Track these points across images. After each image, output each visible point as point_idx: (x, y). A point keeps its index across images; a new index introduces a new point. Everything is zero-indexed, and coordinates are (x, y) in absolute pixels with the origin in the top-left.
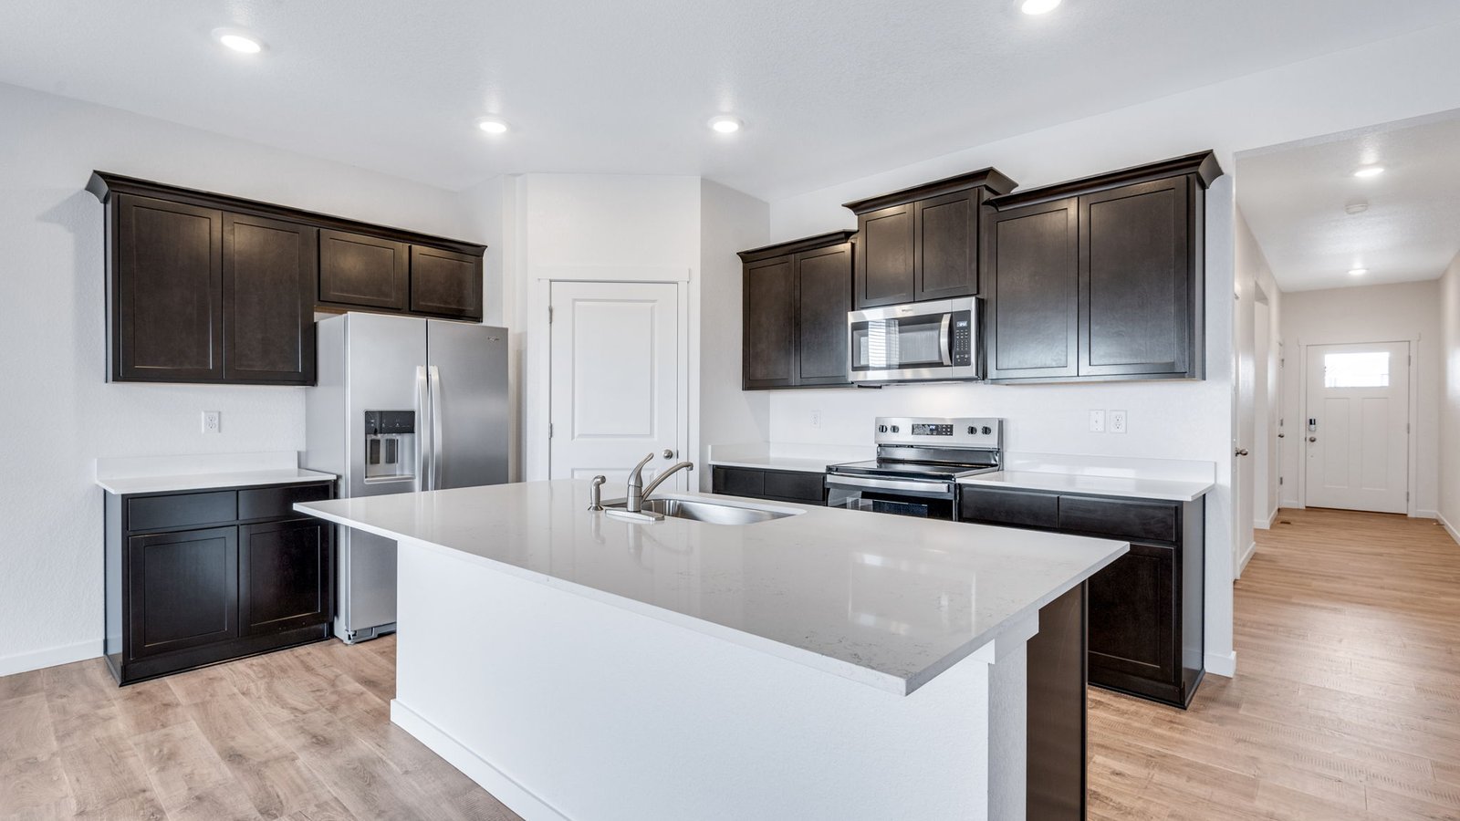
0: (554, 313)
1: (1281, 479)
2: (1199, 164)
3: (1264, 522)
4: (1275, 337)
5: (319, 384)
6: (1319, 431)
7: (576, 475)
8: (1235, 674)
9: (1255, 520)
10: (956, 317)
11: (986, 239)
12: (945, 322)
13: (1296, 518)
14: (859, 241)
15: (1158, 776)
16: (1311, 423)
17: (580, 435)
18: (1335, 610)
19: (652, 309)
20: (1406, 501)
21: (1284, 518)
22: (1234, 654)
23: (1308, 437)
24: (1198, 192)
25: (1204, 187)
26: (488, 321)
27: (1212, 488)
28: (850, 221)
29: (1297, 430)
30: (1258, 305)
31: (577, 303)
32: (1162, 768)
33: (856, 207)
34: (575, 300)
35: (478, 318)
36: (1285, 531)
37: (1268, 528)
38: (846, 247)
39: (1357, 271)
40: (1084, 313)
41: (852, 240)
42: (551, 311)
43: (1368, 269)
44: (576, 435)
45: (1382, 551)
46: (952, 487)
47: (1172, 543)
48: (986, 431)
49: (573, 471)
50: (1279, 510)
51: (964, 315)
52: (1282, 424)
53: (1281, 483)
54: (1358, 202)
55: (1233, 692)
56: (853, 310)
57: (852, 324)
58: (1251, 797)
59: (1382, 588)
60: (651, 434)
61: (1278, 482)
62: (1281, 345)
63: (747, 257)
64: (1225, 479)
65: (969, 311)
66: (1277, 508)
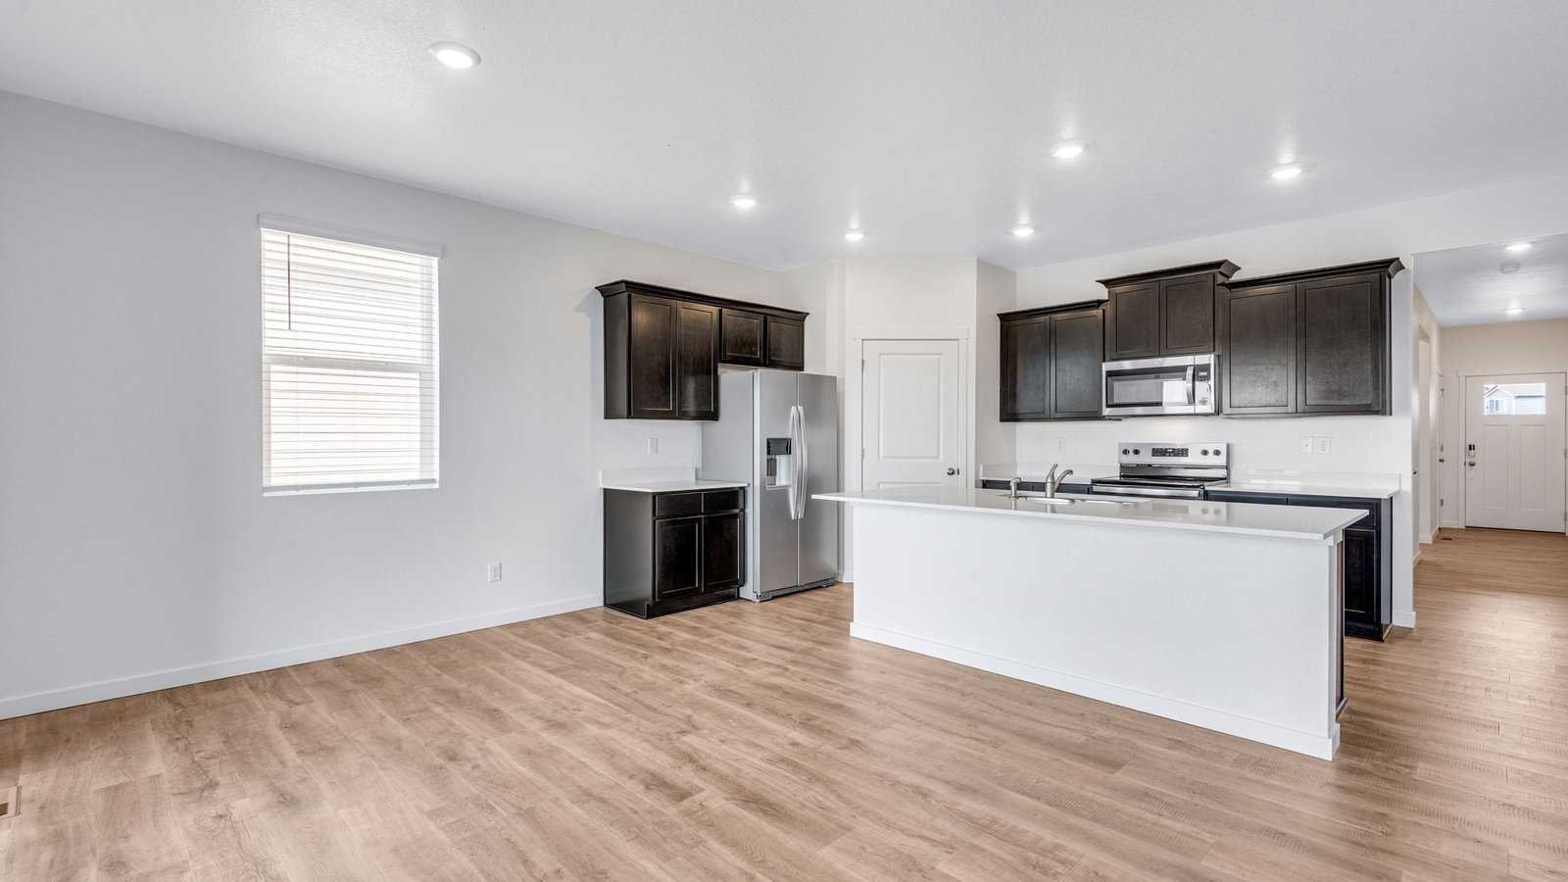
0: (865, 364)
1: (1442, 501)
2: (1388, 267)
3: (1427, 538)
4: (1436, 369)
5: (720, 419)
6: (1478, 456)
7: (881, 487)
8: (1416, 626)
9: (1421, 536)
10: (1197, 369)
11: (1221, 310)
12: (1190, 372)
13: (1456, 536)
14: (1108, 307)
15: (1372, 667)
16: (1470, 449)
17: (884, 457)
18: (1492, 595)
19: (939, 359)
20: (1563, 521)
21: (1444, 536)
22: (1414, 613)
23: (1468, 461)
24: (1387, 280)
25: (1390, 277)
26: (809, 369)
27: (1397, 493)
28: (1102, 293)
29: (1456, 454)
30: (1421, 343)
31: (882, 357)
32: (1374, 664)
33: (1107, 283)
34: (880, 354)
35: (801, 368)
36: (1447, 545)
37: (1431, 542)
38: (1099, 312)
39: (1514, 310)
40: (1301, 367)
41: (1102, 307)
42: (863, 362)
43: (1523, 309)
44: (881, 456)
45: (1536, 560)
46: (1202, 493)
47: (1374, 528)
48: (1217, 453)
49: (879, 484)
50: (1440, 529)
51: (1206, 368)
52: (1442, 450)
53: (1442, 504)
54: (1511, 266)
55: (1415, 634)
56: (1104, 361)
57: (1107, 372)
58: (1436, 676)
59: (1534, 583)
60: (938, 457)
61: (1438, 503)
62: (1440, 376)
63: (1005, 318)
64: (1407, 486)
65: (1209, 365)
66: (1438, 527)
